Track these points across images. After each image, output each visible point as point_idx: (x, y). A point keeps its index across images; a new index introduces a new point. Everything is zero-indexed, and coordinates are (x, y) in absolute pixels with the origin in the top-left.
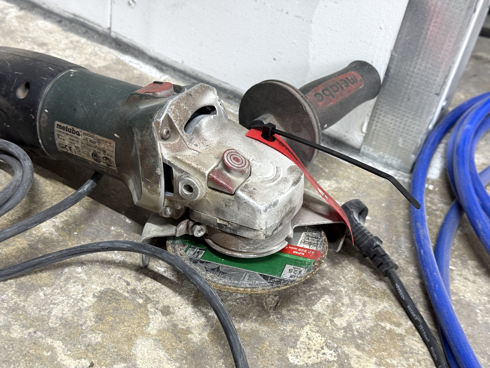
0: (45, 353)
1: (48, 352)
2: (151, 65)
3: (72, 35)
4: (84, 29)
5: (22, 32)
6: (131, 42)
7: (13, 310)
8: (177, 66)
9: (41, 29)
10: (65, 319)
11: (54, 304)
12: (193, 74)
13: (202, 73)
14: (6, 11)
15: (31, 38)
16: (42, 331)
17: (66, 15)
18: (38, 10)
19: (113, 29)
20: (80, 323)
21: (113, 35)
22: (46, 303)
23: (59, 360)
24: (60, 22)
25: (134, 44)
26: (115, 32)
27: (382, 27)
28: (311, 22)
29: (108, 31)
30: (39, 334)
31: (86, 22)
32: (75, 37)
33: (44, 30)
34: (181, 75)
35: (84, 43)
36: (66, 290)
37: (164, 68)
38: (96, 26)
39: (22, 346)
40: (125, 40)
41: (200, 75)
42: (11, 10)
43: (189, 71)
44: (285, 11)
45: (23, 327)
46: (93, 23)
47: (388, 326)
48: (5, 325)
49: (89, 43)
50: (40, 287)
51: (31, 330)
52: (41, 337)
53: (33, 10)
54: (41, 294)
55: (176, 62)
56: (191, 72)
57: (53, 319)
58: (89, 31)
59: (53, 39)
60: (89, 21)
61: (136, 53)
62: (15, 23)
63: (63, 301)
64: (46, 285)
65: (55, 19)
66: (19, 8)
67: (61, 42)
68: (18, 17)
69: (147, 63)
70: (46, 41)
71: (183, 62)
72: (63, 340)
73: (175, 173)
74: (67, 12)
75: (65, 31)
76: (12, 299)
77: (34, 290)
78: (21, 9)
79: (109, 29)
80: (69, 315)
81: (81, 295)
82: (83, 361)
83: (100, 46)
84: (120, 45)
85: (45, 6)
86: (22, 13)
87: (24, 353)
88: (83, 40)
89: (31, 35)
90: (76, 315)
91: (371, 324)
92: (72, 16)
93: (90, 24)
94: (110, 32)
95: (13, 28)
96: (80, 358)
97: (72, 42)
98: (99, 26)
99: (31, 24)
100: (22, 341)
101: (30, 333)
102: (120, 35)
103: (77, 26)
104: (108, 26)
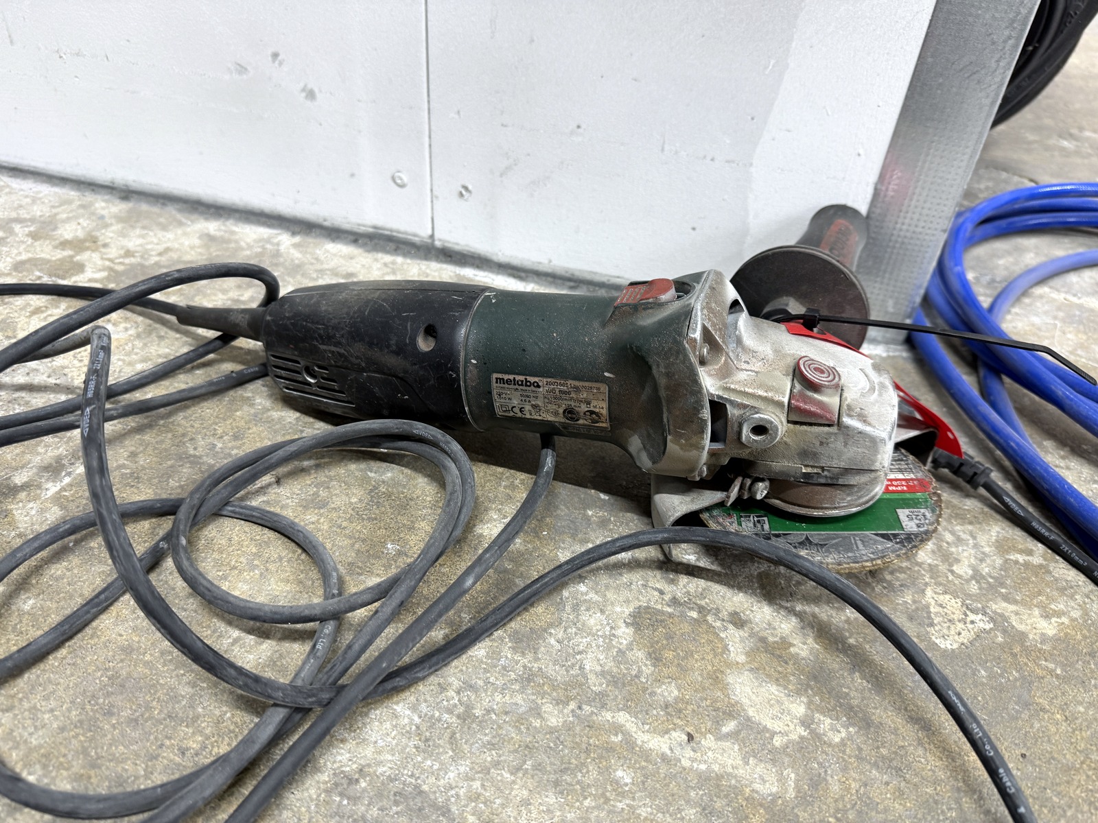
0: (613, 738)
1: (616, 735)
2: (503, 274)
3: (380, 255)
4: (392, 246)
5: (312, 264)
6: (467, 248)
7: (529, 680)
8: (541, 268)
9: (335, 255)
10: (609, 672)
11: (580, 653)
12: (567, 275)
13: (580, 271)
14: (275, 241)
15: (328, 270)
16: (589, 703)
17: (362, 229)
18: (318, 231)
19: (437, 236)
20: (634, 673)
21: (438, 244)
22: (568, 654)
23: (639, 742)
24: (355, 241)
25: (472, 250)
26: (440, 240)
27: (861, 152)
28: (751, 165)
29: (429, 241)
30: (586, 708)
31: (395, 234)
32: (388, 258)
33: (341, 256)
34: (549, 279)
35: (402, 264)
36: (584, 625)
37: (523, 275)
38: (409, 237)
39: (574, 736)
40: (457, 248)
41: (577, 274)
42: (280, 238)
43: (559, 272)
44: (709, 158)
45: (558, 704)
46: (406, 233)
47: (1021, 558)
48: (531, 709)
49: (409, 261)
50: (545, 630)
51: (572, 705)
52: (592, 713)
53: (311, 232)
54: (553, 641)
55: (540, 263)
56: (563, 273)
57: (592, 679)
58: (401, 246)
59: (359, 266)
60: (399, 232)
61: (477, 262)
62: (296, 255)
63: (589, 644)
64: (551, 625)
65: (346, 238)
66: (290, 234)
67: (370, 267)
68: (295, 246)
69: (498, 273)
70: (351, 270)
71: (550, 261)
72: (626, 708)
73: (732, 412)
74: (364, 226)
75: (369, 251)
76: (517, 662)
77: (539, 637)
78: (294, 234)
79: (432, 236)
80: (610, 665)
81: (608, 628)
82: (674, 734)
83: (425, 262)
84: (450, 256)
85: (327, 224)
86: (297, 239)
87: (584, 746)
88: (399, 260)
89: (325, 266)
90: (620, 663)
91: (999, 562)
92: (371, 230)
93: (400, 235)
94: (434, 240)
95: (297, 262)
96: (667, 732)
97: (385, 265)
98: (415, 235)
99: (318, 252)
100: (569, 727)
101: (573, 711)
102: (449, 242)
103: (381, 242)
104: (430, 232)
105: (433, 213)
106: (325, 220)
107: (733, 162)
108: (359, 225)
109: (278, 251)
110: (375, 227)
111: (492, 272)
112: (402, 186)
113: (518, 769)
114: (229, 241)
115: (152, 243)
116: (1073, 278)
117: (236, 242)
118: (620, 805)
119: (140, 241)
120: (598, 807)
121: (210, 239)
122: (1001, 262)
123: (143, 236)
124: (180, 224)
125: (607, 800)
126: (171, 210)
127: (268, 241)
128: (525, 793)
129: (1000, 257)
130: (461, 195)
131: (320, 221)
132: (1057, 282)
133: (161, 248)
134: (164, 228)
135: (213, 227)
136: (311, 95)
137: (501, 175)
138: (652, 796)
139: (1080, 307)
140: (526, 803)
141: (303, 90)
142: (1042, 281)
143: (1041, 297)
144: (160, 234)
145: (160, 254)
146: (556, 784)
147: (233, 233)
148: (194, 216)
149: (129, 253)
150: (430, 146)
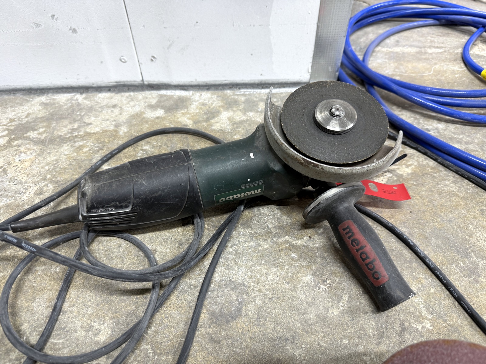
0: (286, 245)
1: (287, 244)
3: (123, 94)
4: (126, 88)
7: (252, 236)
8: (193, 84)
9: (104, 98)
10: (277, 226)
11: (266, 223)
12: (204, 84)
13: (209, 81)
15: (104, 106)
16: (274, 237)
17: (111, 84)
18: (91, 90)
19: (145, 79)
20: (285, 223)
21: (146, 83)
22: (262, 224)
23: (295, 244)
24: (109, 90)
28: (269, 25)
29: (142, 82)
30: (274, 239)
31: (126, 83)
32: (127, 94)
33: (107, 98)
34: (197, 87)
35: (134, 95)
36: (263, 213)
37: (186, 88)
38: (133, 83)
39: (274, 248)
40: (155, 83)
42: (76, 97)
43: (201, 83)
45: (265, 241)
46: (131, 81)
48: (257, 245)
49: (136, 93)
50: (251, 219)
51: (270, 240)
52: (277, 240)
53: (88, 91)
54: (255, 222)
55: (192, 82)
57: (273, 230)
58: (130, 87)
59: (116, 101)
61: (165, 87)
63: (267, 219)
64: (253, 217)
65: (105, 90)
67: (121, 100)
70: (114, 103)
72: (287, 235)
75: (117, 93)
76: (246, 232)
77: (250, 222)
79: (143, 80)
80: (277, 223)
81: (272, 212)
82: (305, 238)
83: (143, 92)
84: (153, 87)
85: (94, 86)
87: (278, 251)
88: (132, 94)
90: (280, 222)
92: (115, 84)
93: (129, 83)
94: (144, 82)
96: (302, 238)
97: (127, 97)
98: (135, 81)
99: (96, 99)
100: (271, 247)
101: (270, 241)
102: (151, 81)
103: (121, 88)
104: (141, 79)
105: (141, 71)
106: (93, 84)
107: (262, 25)
108: (109, 83)
109: (78, 102)
110: (116, 82)
111: (173, 90)
112: (125, 62)
113: (261, 264)
114: (54, 104)
115: (19, 113)
116: (388, 41)
117: (58, 103)
118: (296, 264)
119: (13, 113)
120: (290, 267)
121: (45, 105)
122: (362, 40)
123: (14, 111)
124: (28, 101)
125: (292, 264)
126: (19, 95)
127: (72, 99)
128: (266, 270)
129: (361, 38)
130: (152, 60)
131: (91, 85)
132: (383, 44)
133: (25, 114)
134: (21, 105)
135: (43, 99)
136: (75, 31)
137: (168, 48)
138: (305, 259)
139: (393, 52)
140: (267, 273)
141: (70, 29)
142: (378, 45)
143: (379, 51)
144: (21, 108)
145: (26, 117)
146: (274, 265)
147: (54, 99)
148: (32, 96)
149: (12, 120)
150: (134, 43)
